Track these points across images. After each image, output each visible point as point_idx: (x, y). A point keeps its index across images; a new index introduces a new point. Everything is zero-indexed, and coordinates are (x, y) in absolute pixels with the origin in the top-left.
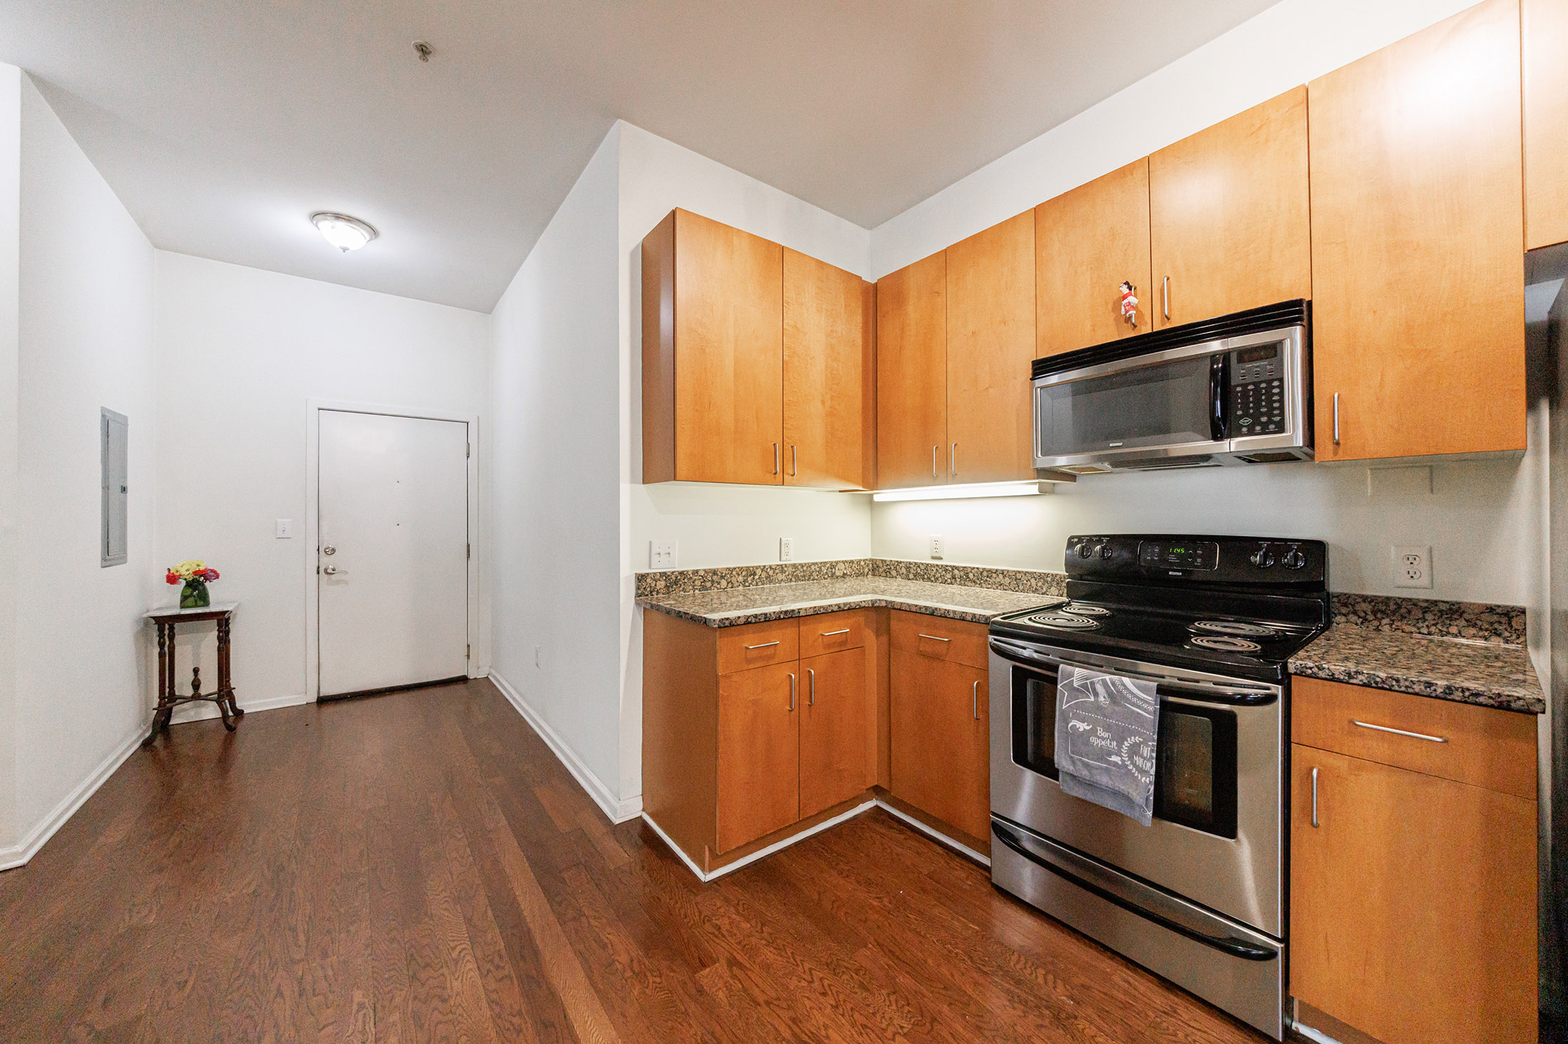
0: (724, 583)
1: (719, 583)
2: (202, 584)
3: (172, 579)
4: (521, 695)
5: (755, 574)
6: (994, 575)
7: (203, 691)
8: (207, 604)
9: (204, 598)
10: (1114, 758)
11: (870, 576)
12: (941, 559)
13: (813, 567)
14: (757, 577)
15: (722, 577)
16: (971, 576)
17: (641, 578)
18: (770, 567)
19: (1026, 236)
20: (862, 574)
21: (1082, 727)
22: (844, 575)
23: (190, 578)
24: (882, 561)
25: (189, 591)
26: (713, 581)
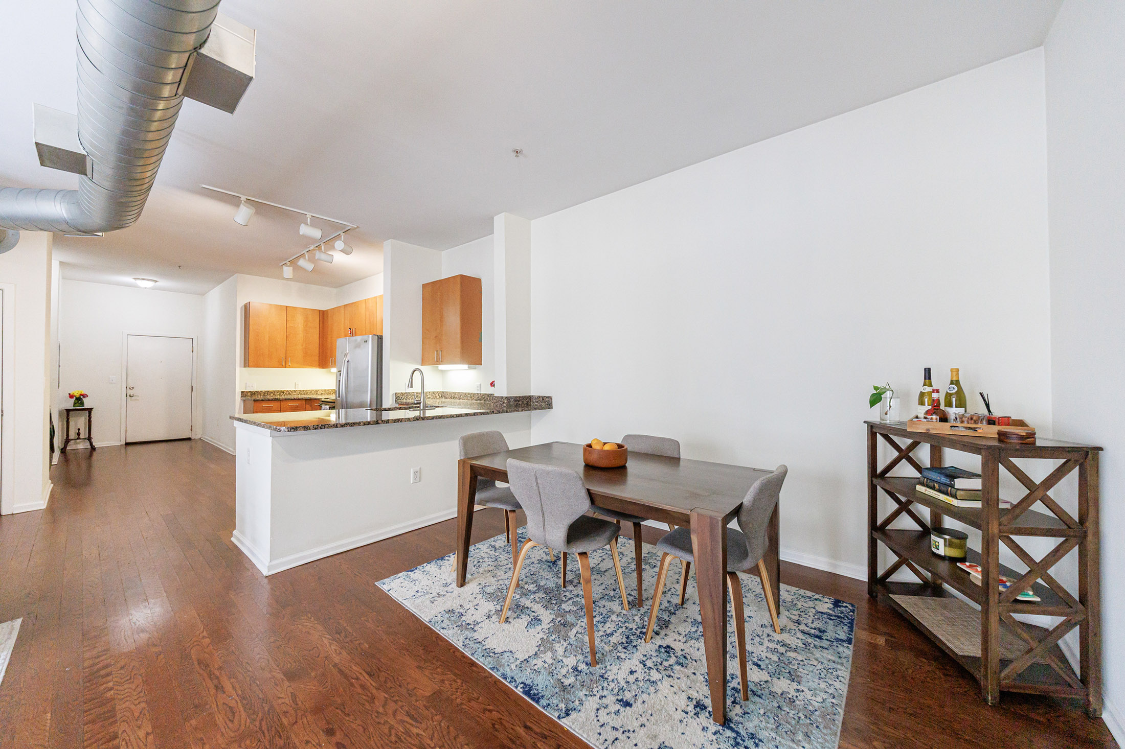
0: (272, 395)
2: (82, 399)
3: (71, 396)
7: (81, 436)
8: (84, 406)
9: (82, 404)
13: (308, 391)
14: (284, 393)
15: (271, 393)
18: (290, 391)
19: (342, 309)
20: (331, 394)
22: (322, 394)
23: (78, 396)
25: (77, 401)
26: (268, 394)
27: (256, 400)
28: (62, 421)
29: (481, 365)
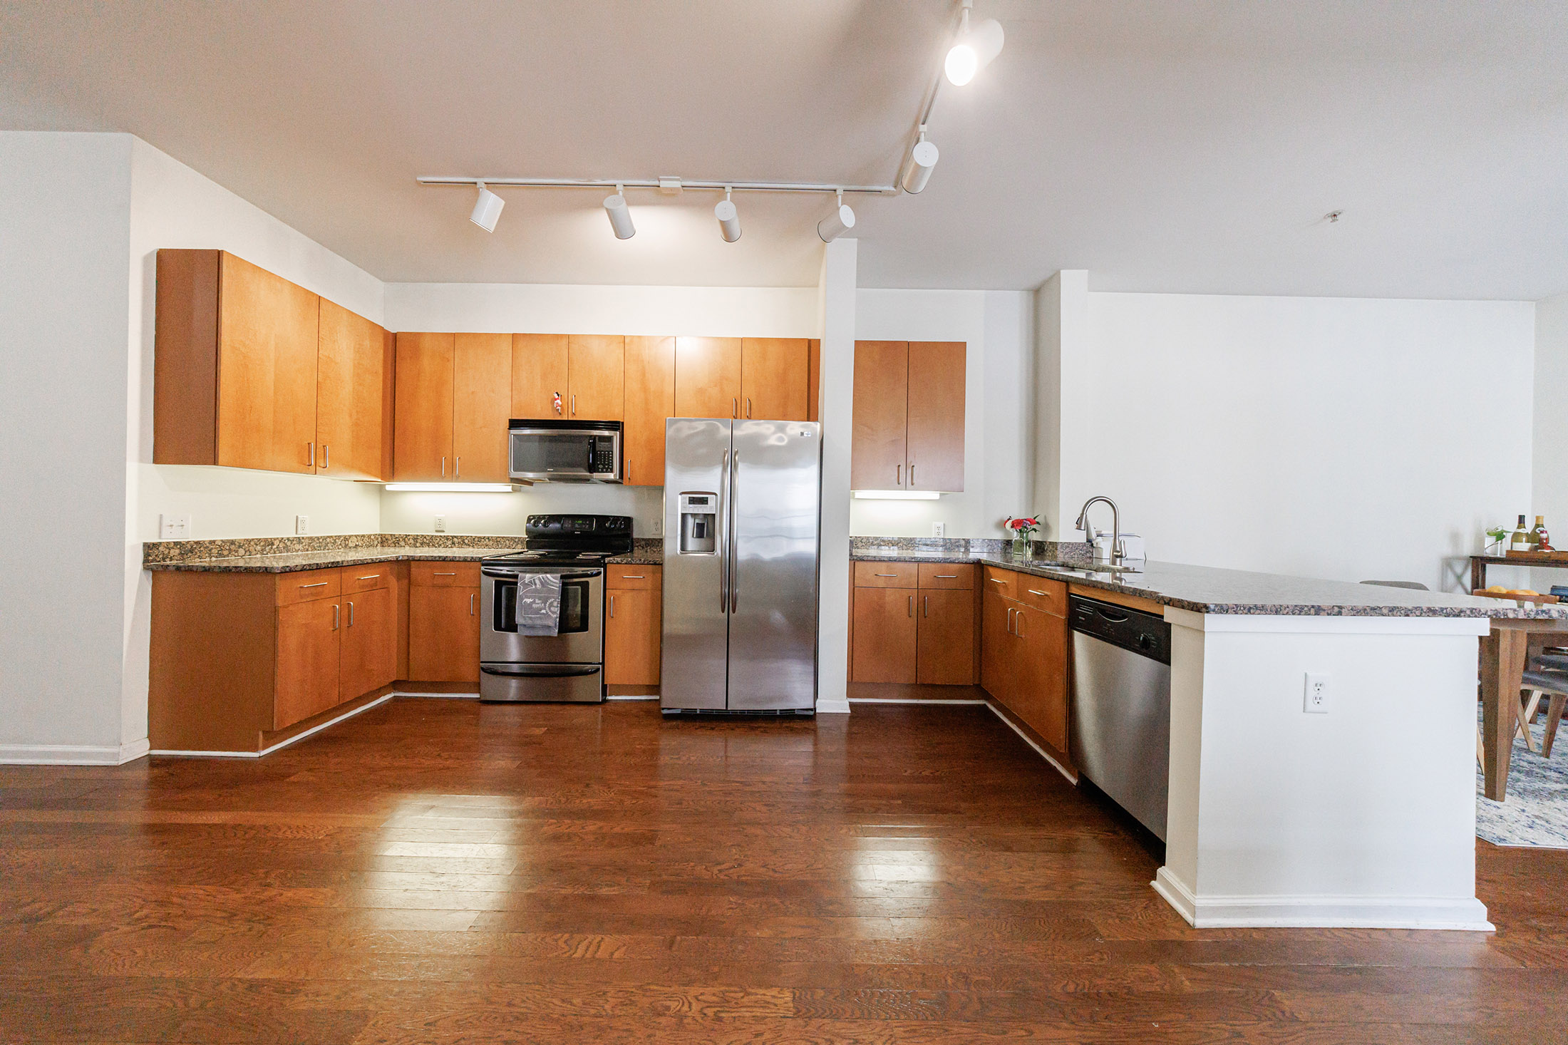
0: (241, 551)
1: (237, 552)
5: (273, 544)
6: (483, 540)
10: (543, 611)
11: (379, 547)
12: (443, 531)
13: (328, 540)
14: (275, 547)
15: (240, 547)
16: (466, 541)
17: (149, 548)
18: (288, 539)
19: (506, 347)
20: (372, 545)
21: (529, 601)
24: (391, 535)
26: (230, 550)
27: (288, 569)
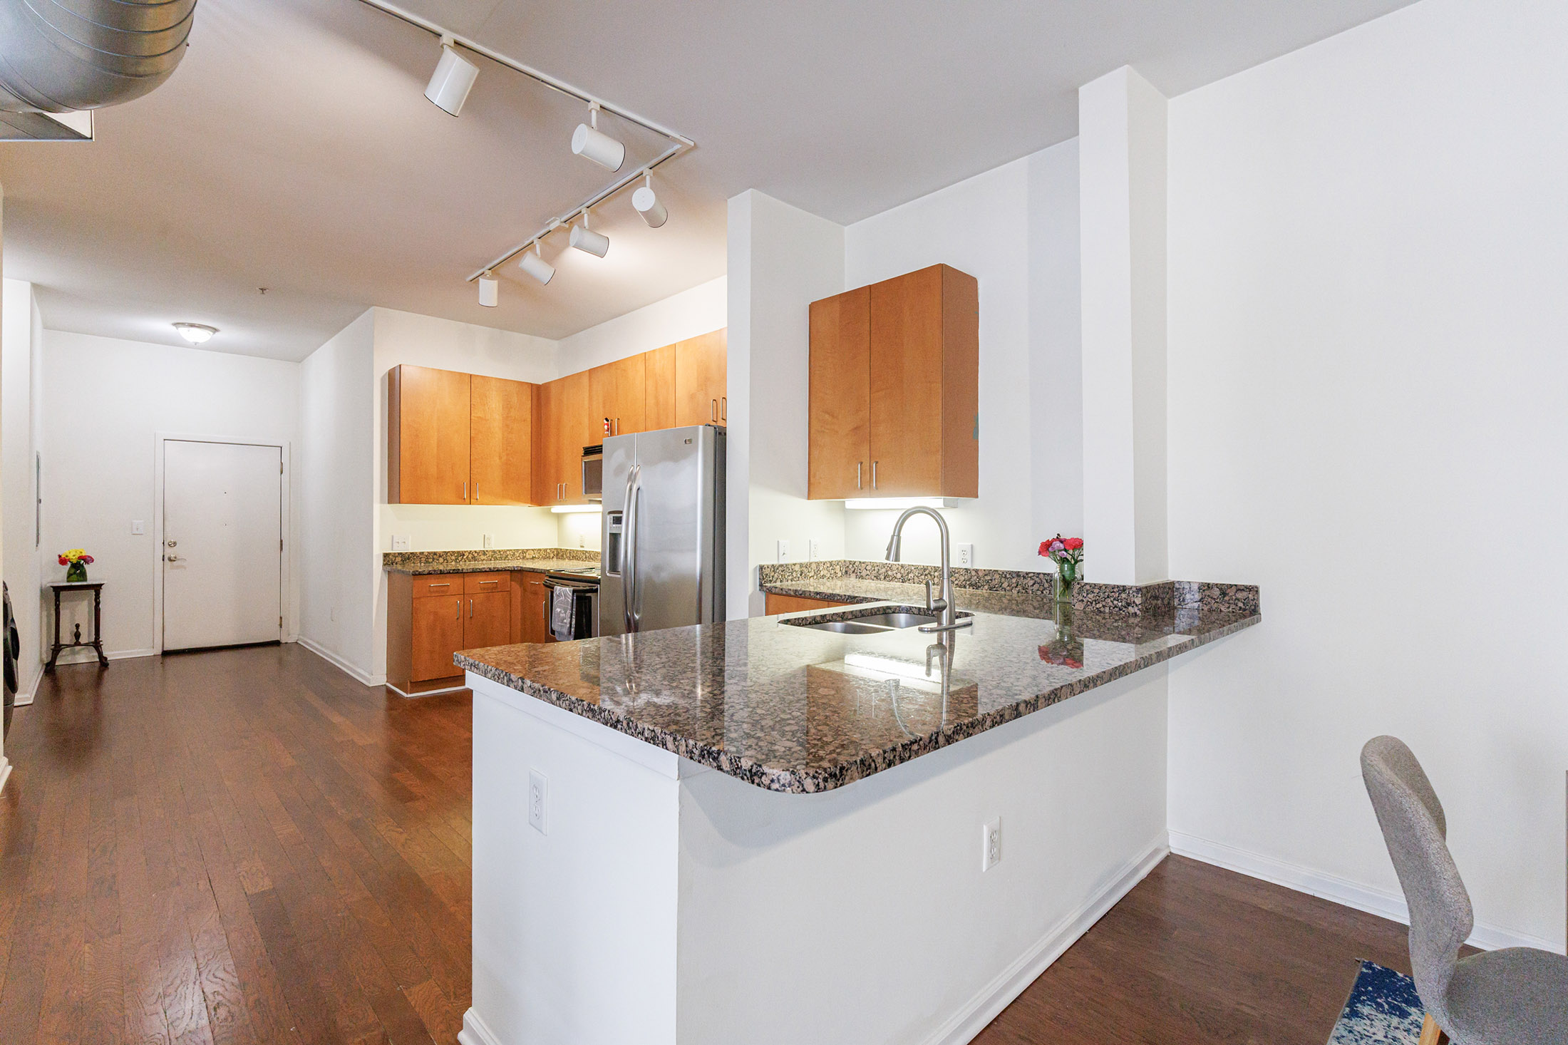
0: (441, 560)
1: (438, 560)
2: (82, 566)
3: (63, 561)
4: (321, 645)
5: (464, 555)
7: (83, 640)
8: (85, 580)
9: (83, 575)
11: (555, 559)
12: (584, 547)
13: (508, 552)
14: (465, 557)
15: (440, 556)
17: (386, 555)
18: (476, 552)
19: (585, 380)
20: (549, 558)
22: (533, 558)
23: (75, 561)
24: (560, 549)
25: (73, 571)
26: (433, 559)
27: (417, 573)
28: (48, 610)
29: (977, 497)
